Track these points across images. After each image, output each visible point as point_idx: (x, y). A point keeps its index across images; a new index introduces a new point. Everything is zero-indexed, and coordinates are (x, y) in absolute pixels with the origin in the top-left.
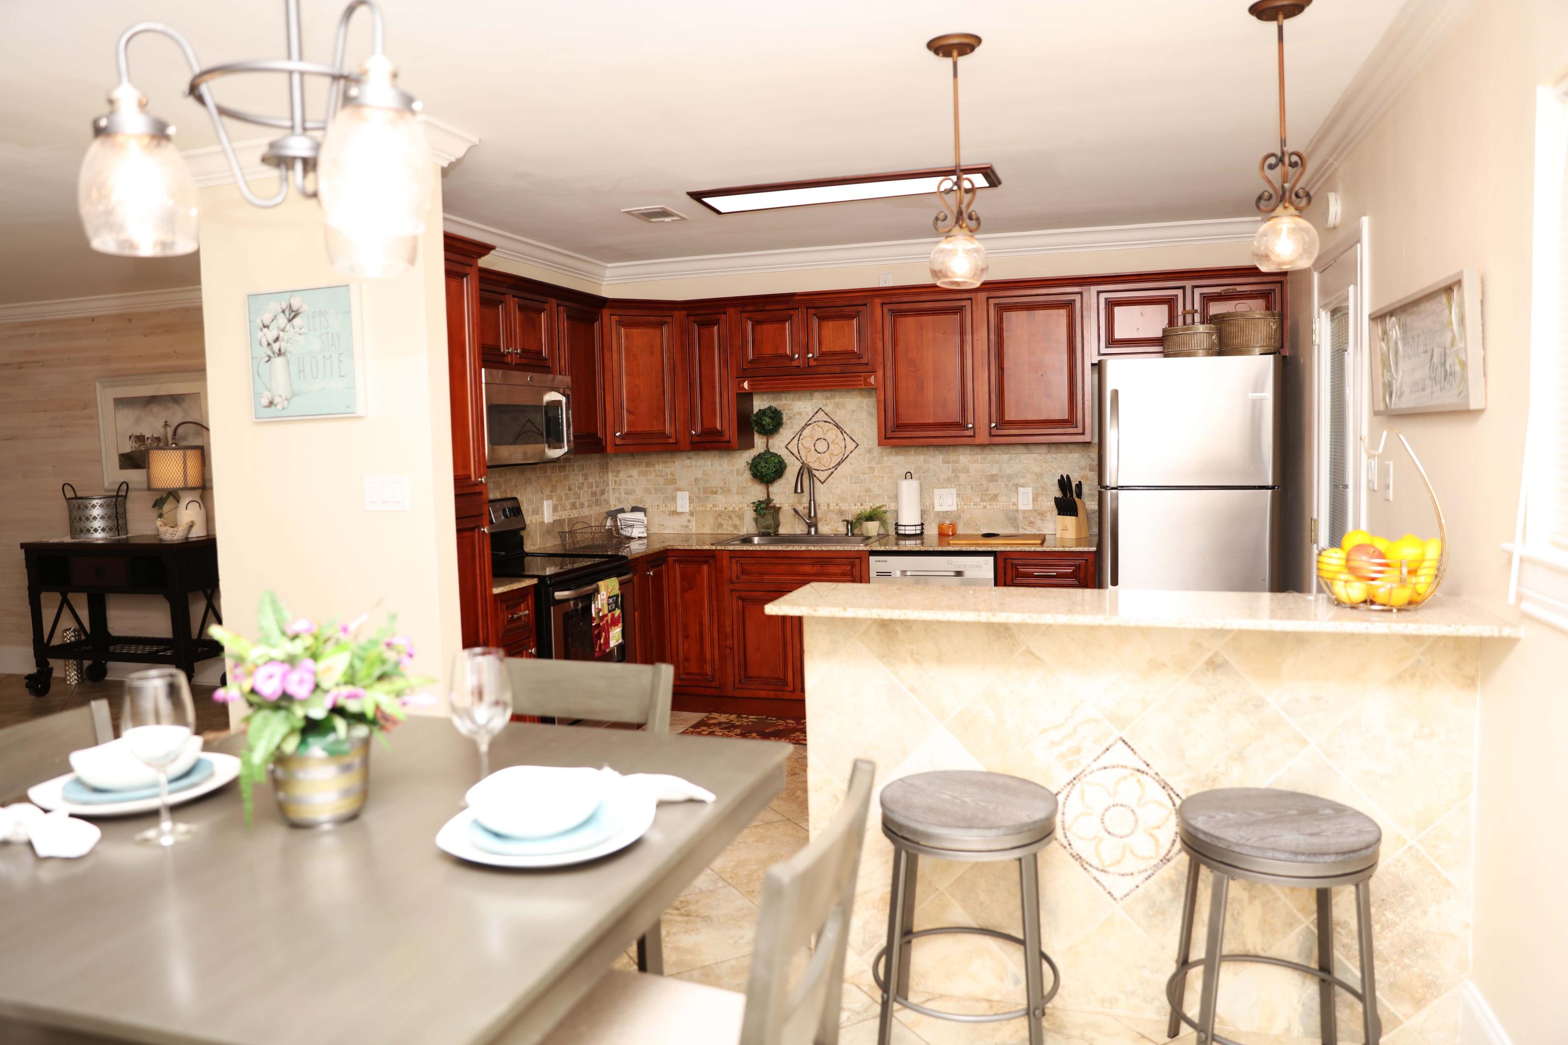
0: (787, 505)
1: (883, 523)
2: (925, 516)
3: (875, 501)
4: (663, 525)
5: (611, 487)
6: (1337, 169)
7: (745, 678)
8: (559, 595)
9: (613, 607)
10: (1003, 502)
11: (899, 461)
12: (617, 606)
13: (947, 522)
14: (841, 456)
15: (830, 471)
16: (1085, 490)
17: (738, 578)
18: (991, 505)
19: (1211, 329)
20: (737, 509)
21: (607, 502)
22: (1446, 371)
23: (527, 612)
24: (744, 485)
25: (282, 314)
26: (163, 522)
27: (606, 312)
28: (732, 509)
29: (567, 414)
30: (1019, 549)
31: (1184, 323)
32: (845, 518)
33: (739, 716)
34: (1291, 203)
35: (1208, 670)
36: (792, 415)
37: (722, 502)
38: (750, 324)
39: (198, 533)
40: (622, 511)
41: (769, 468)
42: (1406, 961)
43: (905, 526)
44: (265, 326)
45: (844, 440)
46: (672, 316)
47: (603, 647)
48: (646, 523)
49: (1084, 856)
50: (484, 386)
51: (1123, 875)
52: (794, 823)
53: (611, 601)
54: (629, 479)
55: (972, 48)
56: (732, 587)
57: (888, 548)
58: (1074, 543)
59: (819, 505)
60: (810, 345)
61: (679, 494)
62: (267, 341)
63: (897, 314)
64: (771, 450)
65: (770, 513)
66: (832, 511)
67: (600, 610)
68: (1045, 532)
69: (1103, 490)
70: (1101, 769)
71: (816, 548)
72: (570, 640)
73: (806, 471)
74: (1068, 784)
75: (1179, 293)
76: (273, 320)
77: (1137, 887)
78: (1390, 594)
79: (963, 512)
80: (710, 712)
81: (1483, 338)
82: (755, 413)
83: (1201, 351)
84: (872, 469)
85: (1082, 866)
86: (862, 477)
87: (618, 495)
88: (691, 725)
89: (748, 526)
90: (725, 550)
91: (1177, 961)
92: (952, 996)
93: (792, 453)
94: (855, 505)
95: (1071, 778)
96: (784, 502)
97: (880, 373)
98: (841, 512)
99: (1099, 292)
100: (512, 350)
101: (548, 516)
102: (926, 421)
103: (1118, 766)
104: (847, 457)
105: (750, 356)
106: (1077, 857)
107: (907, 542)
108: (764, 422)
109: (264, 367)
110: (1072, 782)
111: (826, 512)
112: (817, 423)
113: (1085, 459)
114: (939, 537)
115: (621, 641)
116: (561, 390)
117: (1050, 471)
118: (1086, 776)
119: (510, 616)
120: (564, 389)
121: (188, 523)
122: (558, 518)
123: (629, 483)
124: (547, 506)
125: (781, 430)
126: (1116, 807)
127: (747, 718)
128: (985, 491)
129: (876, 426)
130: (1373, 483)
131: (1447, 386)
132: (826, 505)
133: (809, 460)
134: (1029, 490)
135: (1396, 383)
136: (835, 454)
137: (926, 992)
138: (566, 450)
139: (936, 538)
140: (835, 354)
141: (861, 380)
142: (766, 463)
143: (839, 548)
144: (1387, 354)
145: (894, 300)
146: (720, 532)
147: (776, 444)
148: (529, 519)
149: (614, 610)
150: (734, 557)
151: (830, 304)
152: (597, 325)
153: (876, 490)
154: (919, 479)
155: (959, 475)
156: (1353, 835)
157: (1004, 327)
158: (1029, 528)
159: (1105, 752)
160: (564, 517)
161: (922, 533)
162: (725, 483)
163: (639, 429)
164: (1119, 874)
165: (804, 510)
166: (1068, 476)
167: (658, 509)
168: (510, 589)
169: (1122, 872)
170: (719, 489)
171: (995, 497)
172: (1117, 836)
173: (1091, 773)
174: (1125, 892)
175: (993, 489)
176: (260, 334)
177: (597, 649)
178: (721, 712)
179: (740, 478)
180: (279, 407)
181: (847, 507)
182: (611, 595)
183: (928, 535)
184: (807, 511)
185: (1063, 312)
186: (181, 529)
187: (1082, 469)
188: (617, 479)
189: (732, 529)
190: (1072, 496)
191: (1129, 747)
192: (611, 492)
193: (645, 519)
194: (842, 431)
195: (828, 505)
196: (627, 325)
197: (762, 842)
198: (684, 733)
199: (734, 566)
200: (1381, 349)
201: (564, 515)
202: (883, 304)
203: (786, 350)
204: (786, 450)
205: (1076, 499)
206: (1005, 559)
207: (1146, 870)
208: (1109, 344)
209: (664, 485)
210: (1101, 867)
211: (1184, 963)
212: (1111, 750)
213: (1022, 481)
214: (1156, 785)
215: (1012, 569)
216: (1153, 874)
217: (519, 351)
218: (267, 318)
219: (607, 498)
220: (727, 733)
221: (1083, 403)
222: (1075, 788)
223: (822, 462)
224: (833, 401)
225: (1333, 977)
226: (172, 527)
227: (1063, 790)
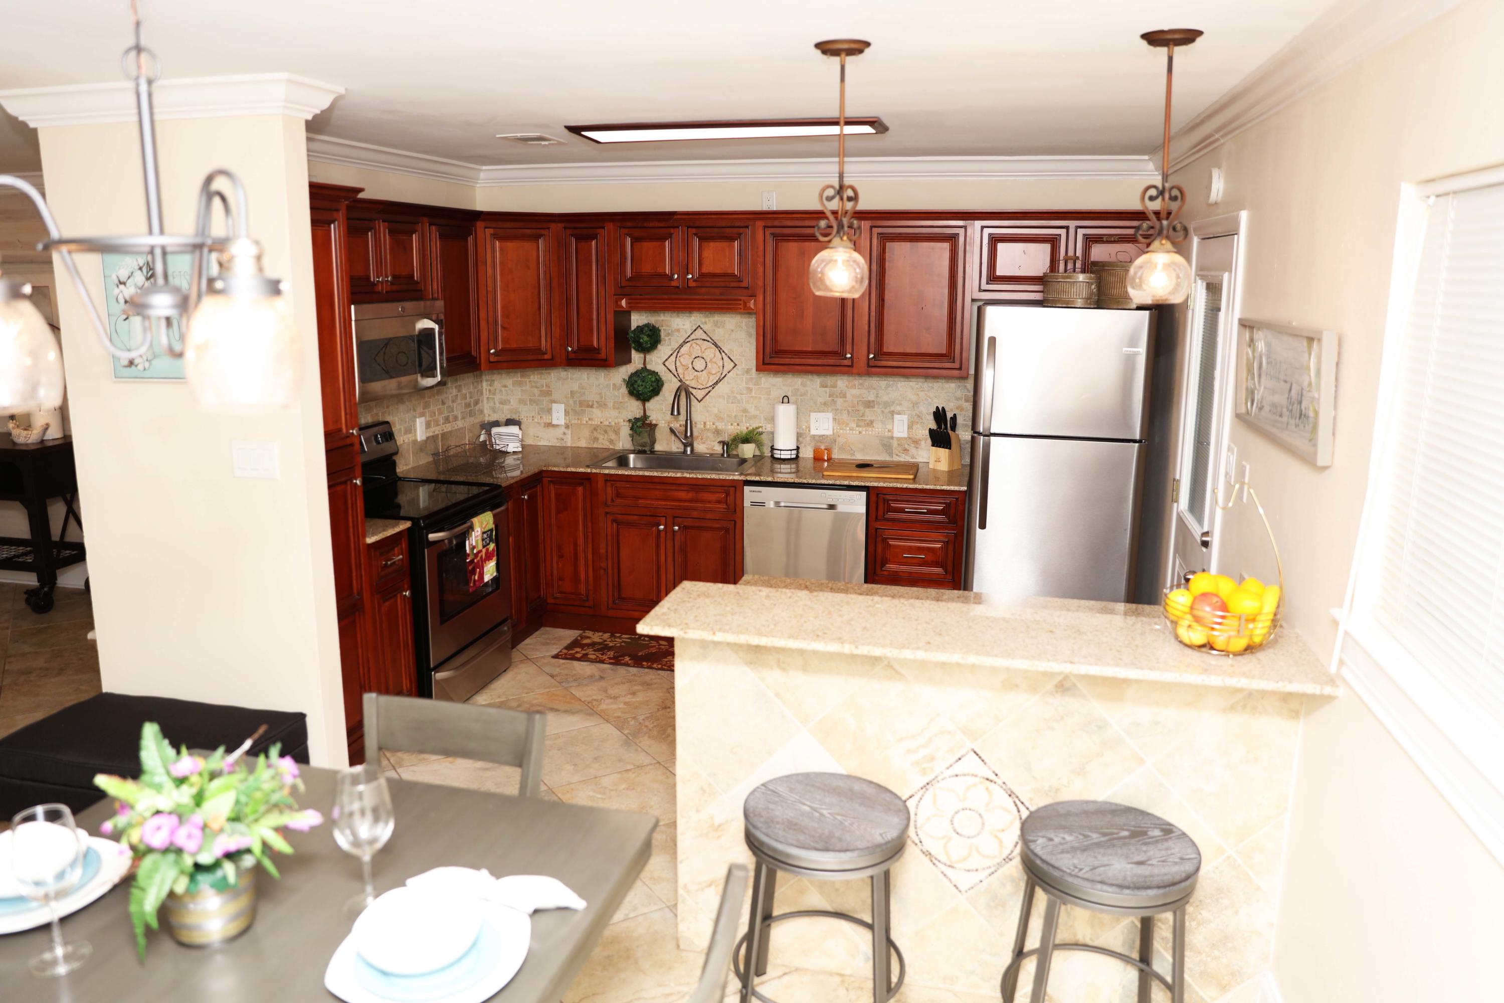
0: (663, 422)
1: (759, 445)
2: (801, 439)
3: (751, 422)
4: (538, 437)
5: (485, 396)
6: (1222, 144)
7: (619, 598)
8: (432, 536)
9: (488, 542)
10: (879, 429)
11: (777, 384)
12: (491, 540)
13: (823, 447)
14: (719, 375)
15: (707, 390)
16: (960, 420)
17: (612, 501)
18: (866, 430)
19: (1091, 278)
20: (613, 424)
21: (481, 412)
22: (1301, 411)
23: (401, 557)
24: (621, 400)
25: (139, 272)
26: (15, 424)
27: (480, 225)
28: (608, 423)
29: (440, 340)
30: (891, 485)
31: (1066, 271)
32: (721, 440)
33: (612, 636)
34: (1168, 238)
35: (1057, 692)
36: (670, 331)
37: (598, 416)
38: (629, 240)
39: (54, 434)
40: (497, 424)
41: (646, 387)
42: (1216, 953)
43: (781, 450)
44: (121, 283)
45: (723, 359)
46: (549, 228)
47: (477, 583)
48: (520, 437)
49: (933, 853)
50: (353, 323)
51: (969, 871)
52: (664, 766)
53: (485, 536)
54: (503, 389)
55: (861, 51)
56: (607, 510)
57: (763, 479)
58: (944, 478)
59: (696, 423)
60: (690, 265)
61: (554, 406)
62: (124, 298)
63: (779, 238)
64: (649, 367)
65: (646, 431)
66: (708, 430)
67: (474, 547)
68: (919, 460)
69: (976, 435)
70: (953, 776)
71: (691, 476)
72: (444, 575)
73: (684, 391)
74: (922, 788)
75: (1063, 232)
76: (129, 277)
77: (981, 881)
78: (1228, 642)
79: (839, 436)
80: (584, 629)
81: (1336, 398)
82: (633, 329)
83: (1079, 300)
84: (749, 390)
85: (932, 861)
86: (739, 397)
87: (492, 405)
88: (565, 645)
89: (624, 441)
90: (600, 473)
91: (1013, 951)
92: (807, 970)
93: (669, 370)
94: (732, 425)
95: (924, 783)
96: (660, 419)
97: (760, 298)
98: (718, 432)
99: (983, 227)
100: (382, 279)
101: (421, 433)
102: (805, 349)
103: (968, 775)
104: (725, 376)
105: (629, 274)
106: (928, 854)
107: (782, 466)
108: (641, 340)
109: (122, 325)
110: (925, 786)
111: (702, 431)
112: (695, 341)
113: (961, 390)
114: (814, 461)
115: (495, 574)
116: (434, 317)
117: (926, 399)
118: (938, 782)
119: (384, 563)
120: (438, 314)
121: (42, 426)
122: (431, 434)
123: (504, 392)
124: (420, 423)
125: (659, 346)
126: (965, 811)
127: (620, 637)
128: (861, 417)
129: (755, 347)
130: (1230, 477)
131: (1301, 426)
132: (703, 423)
133: (687, 378)
134: (905, 418)
135: (1258, 394)
136: (714, 372)
137: (783, 965)
138: (439, 380)
139: (812, 461)
140: (715, 275)
141: (741, 304)
142: (643, 381)
143: (714, 476)
144: (1252, 361)
145: (777, 223)
146: (595, 446)
147: (653, 359)
148: (402, 439)
149: (488, 544)
150: (610, 480)
151: (711, 225)
152: (470, 239)
153: (753, 411)
154: (796, 403)
155: (836, 399)
156: (1176, 863)
157: (887, 257)
158: (903, 455)
159: (957, 761)
160: (437, 432)
161: (797, 456)
162: (602, 398)
163: (514, 346)
164: (965, 870)
165: (681, 428)
166: (943, 408)
167: (533, 420)
168: (384, 537)
169: (967, 868)
170: (595, 403)
171: (870, 423)
172: (964, 836)
173: (943, 779)
174: (969, 886)
175: (869, 415)
176: (116, 291)
177: (472, 585)
178: (595, 630)
179: (616, 393)
180: (140, 367)
181: (723, 427)
182: (486, 530)
183: (803, 458)
184: (683, 428)
185: (946, 245)
186: (35, 432)
187: (958, 399)
188: (491, 388)
189: (608, 444)
190: (946, 428)
191: (980, 757)
192: (485, 401)
193: (520, 433)
194: (721, 350)
195: (705, 423)
196: (502, 238)
197: (633, 789)
198: (556, 657)
199: (609, 490)
200: (1247, 353)
201: (437, 430)
202: (765, 227)
203: (665, 269)
204: (663, 366)
205: (950, 432)
206: (878, 494)
207: (990, 867)
208: (991, 280)
209: (539, 396)
210: (948, 863)
211: (1019, 954)
212: (963, 759)
213: (898, 408)
214: (1003, 793)
215: (884, 504)
216: (996, 871)
217: (389, 279)
218: (123, 274)
219: (481, 408)
220: (600, 656)
221: (962, 338)
222: (928, 793)
223: (699, 381)
224: (712, 319)
225: (1151, 968)
226: (25, 429)
227: (916, 793)
